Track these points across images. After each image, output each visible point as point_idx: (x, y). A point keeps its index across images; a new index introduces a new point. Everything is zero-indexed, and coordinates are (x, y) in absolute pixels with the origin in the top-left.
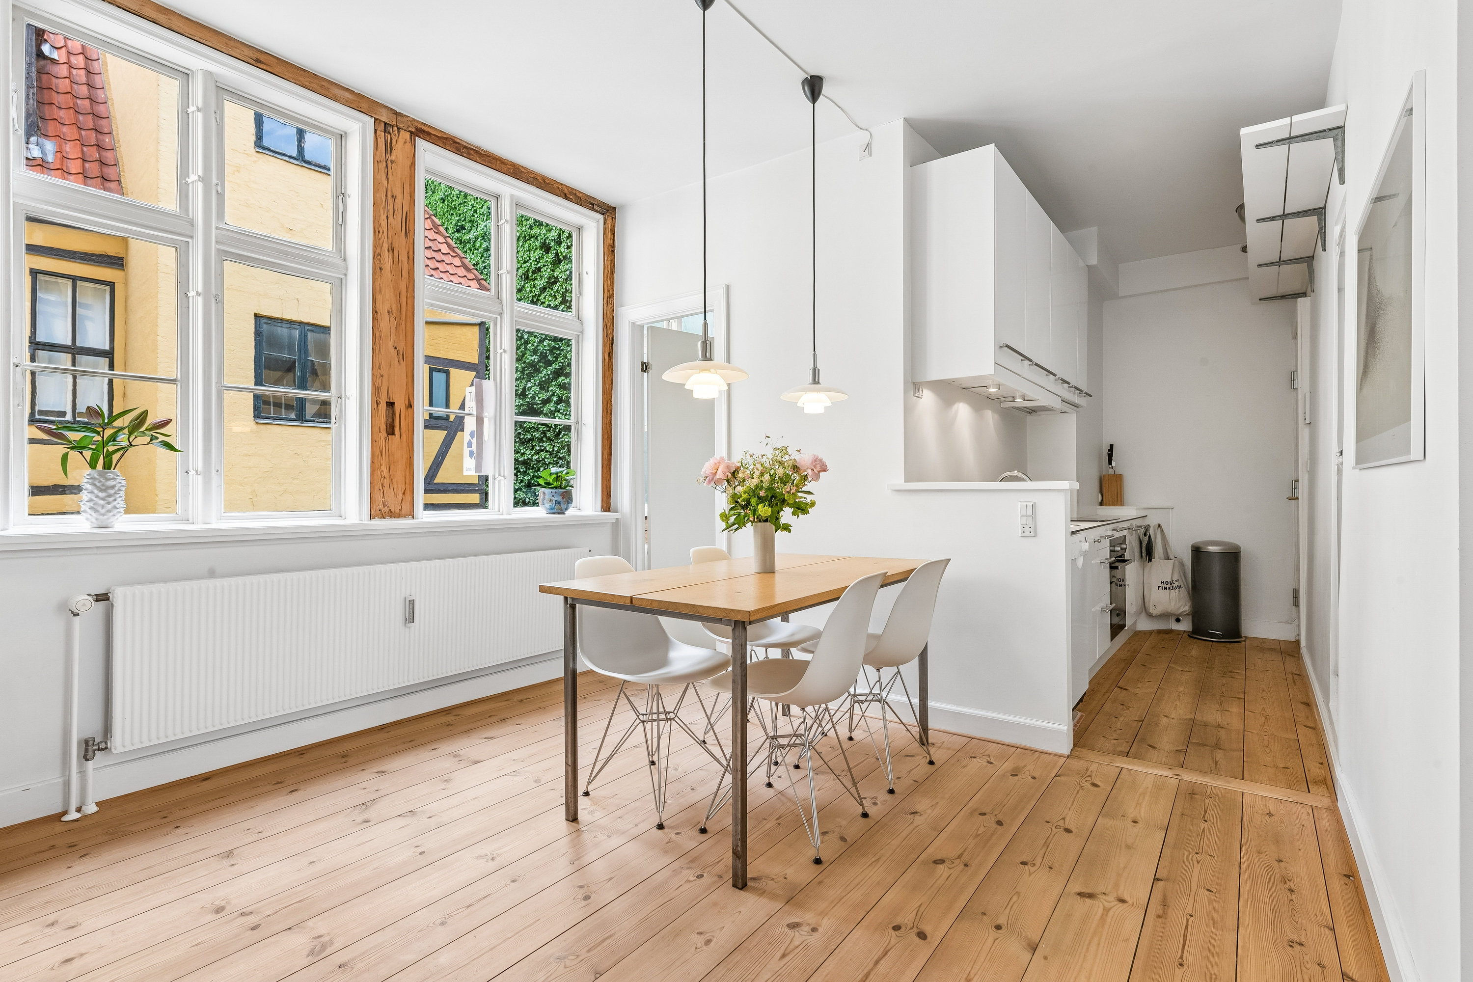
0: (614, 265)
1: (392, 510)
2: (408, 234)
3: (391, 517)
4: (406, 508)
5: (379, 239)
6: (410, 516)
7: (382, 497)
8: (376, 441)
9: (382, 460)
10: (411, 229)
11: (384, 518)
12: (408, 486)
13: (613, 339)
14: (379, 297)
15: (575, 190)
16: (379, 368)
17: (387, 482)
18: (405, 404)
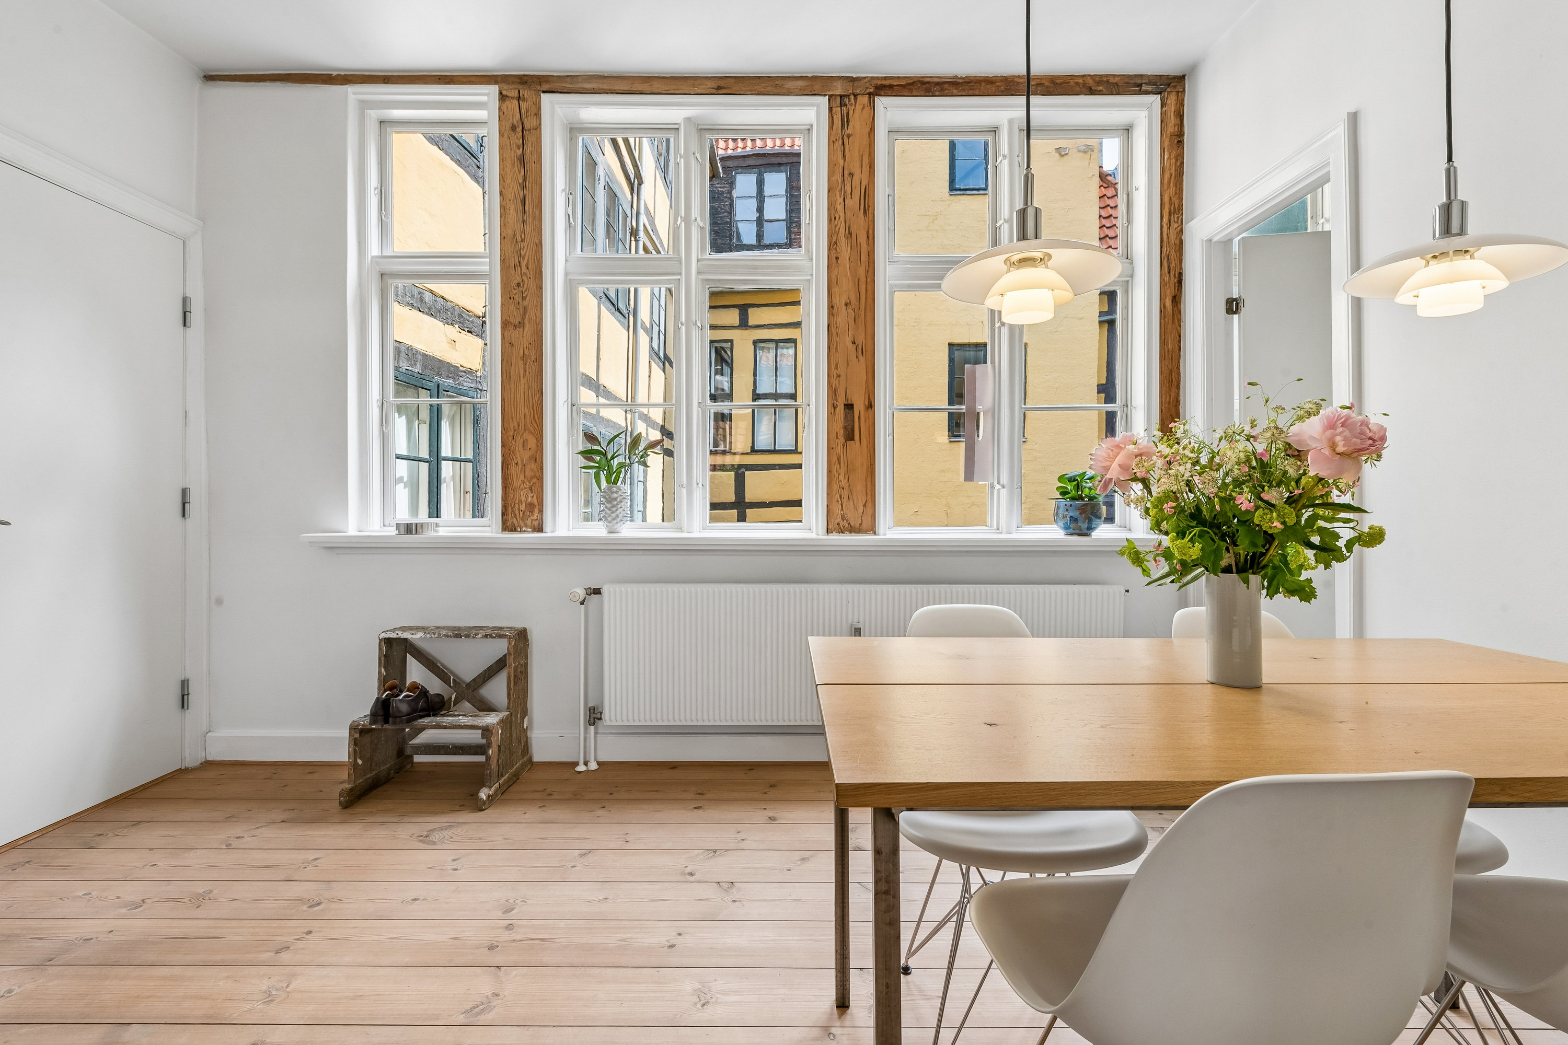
1: (852, 524)
2: (867, 211)
3: (851, 532)
4: (867, 523)
5: (836, 226)
6: (872, 532)
7: (840, 510)
8: (833, 448)
9: (840, 468)
10: (870, 204)
11: (843, 533)
12: (869, 498)
14: (835, 290)
15: (1107, 76)
16: (836, 368)
17: (845, 494)
18: (865, 405)
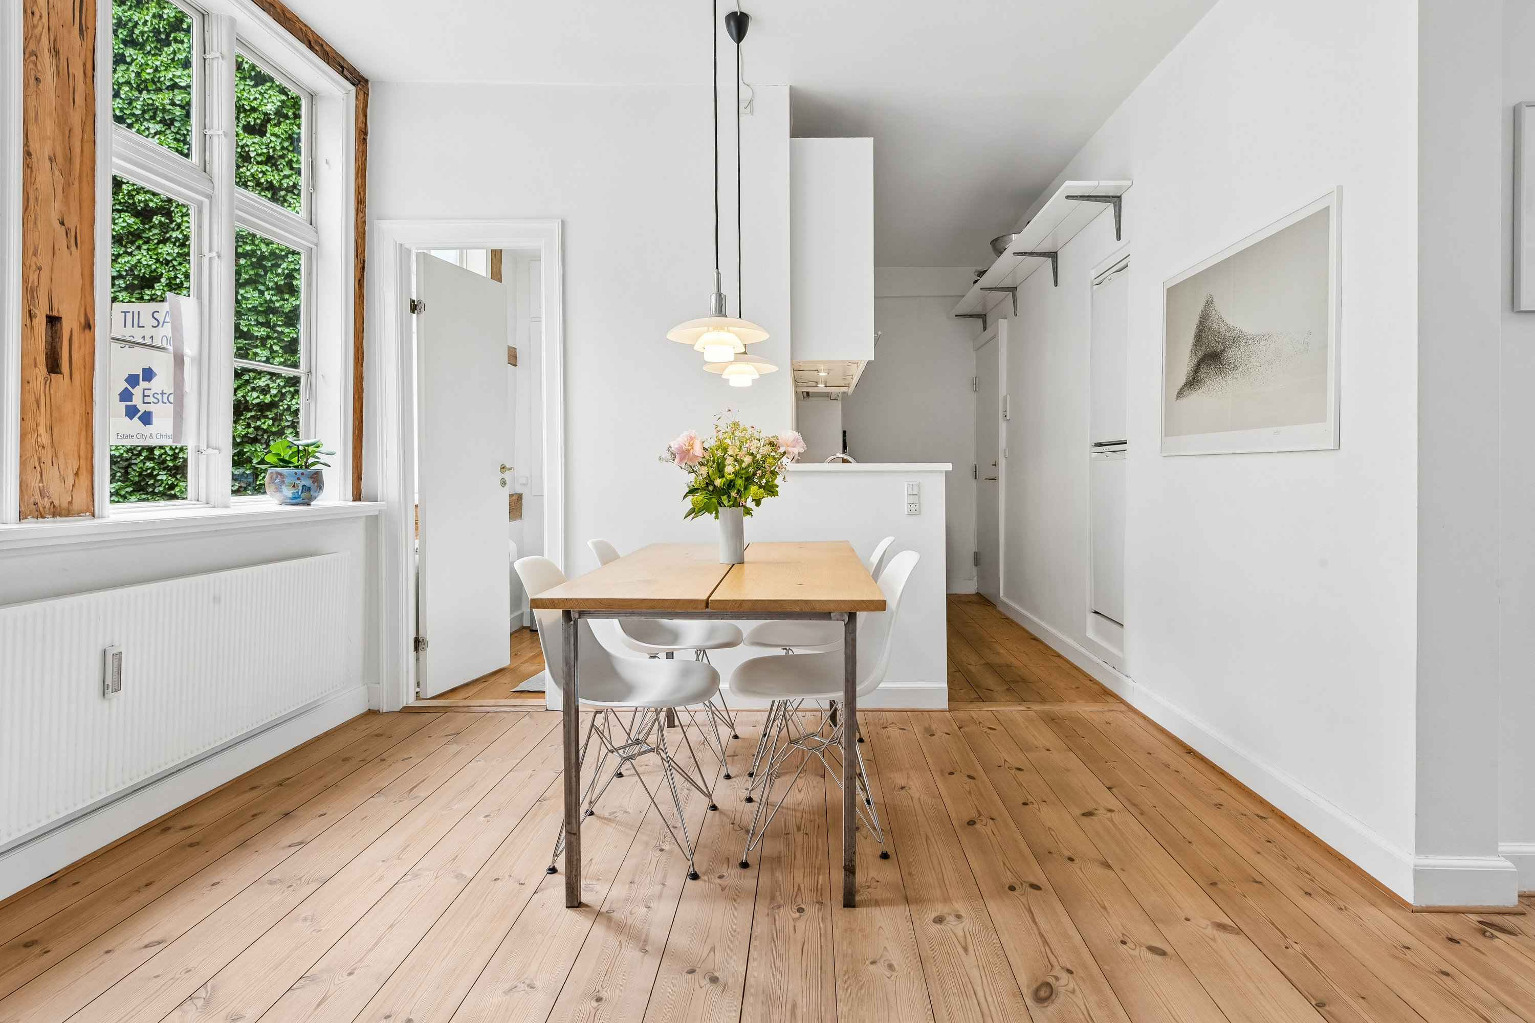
0: (366, 159)
1: (56, 503)
2: (85, 33)
3: (54, 516)
4: (80, 499)
5: (34, 27)
6: (88, 514)
7: (38, 480)
8: (28, 382)
9: (40, 416)
10: (90, 25)
11: (43, 517)
12: (83, 462)
13: (364, 261)
14: (34, 129)
15: (322, 40)
16: (35, 254)
17: (47, 454)
18: (80, 323)
